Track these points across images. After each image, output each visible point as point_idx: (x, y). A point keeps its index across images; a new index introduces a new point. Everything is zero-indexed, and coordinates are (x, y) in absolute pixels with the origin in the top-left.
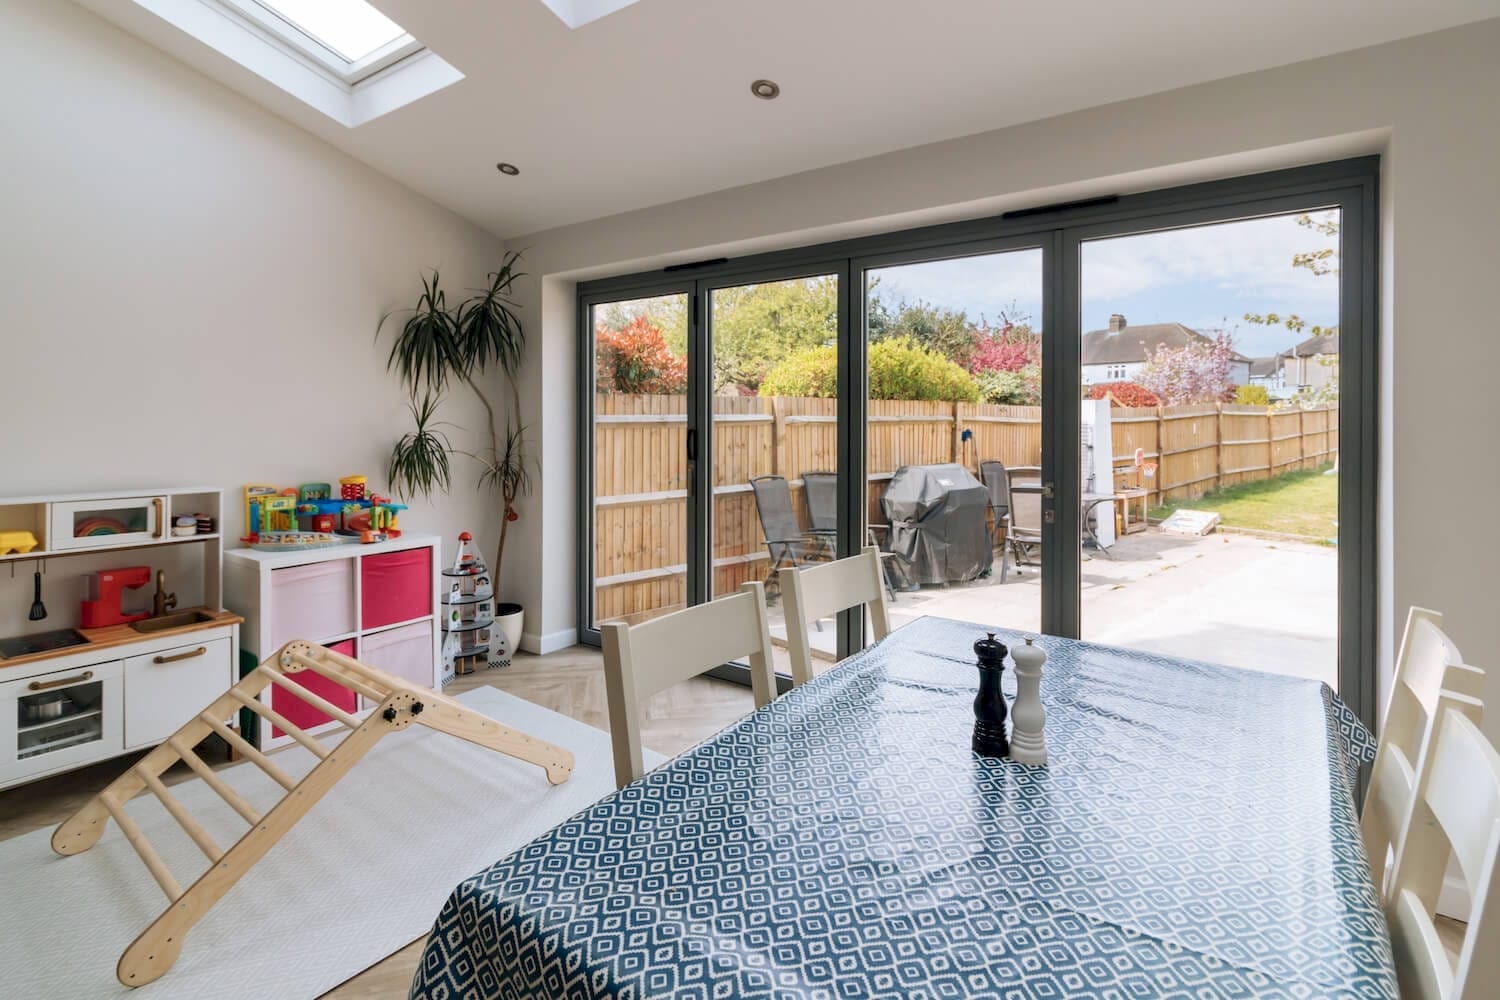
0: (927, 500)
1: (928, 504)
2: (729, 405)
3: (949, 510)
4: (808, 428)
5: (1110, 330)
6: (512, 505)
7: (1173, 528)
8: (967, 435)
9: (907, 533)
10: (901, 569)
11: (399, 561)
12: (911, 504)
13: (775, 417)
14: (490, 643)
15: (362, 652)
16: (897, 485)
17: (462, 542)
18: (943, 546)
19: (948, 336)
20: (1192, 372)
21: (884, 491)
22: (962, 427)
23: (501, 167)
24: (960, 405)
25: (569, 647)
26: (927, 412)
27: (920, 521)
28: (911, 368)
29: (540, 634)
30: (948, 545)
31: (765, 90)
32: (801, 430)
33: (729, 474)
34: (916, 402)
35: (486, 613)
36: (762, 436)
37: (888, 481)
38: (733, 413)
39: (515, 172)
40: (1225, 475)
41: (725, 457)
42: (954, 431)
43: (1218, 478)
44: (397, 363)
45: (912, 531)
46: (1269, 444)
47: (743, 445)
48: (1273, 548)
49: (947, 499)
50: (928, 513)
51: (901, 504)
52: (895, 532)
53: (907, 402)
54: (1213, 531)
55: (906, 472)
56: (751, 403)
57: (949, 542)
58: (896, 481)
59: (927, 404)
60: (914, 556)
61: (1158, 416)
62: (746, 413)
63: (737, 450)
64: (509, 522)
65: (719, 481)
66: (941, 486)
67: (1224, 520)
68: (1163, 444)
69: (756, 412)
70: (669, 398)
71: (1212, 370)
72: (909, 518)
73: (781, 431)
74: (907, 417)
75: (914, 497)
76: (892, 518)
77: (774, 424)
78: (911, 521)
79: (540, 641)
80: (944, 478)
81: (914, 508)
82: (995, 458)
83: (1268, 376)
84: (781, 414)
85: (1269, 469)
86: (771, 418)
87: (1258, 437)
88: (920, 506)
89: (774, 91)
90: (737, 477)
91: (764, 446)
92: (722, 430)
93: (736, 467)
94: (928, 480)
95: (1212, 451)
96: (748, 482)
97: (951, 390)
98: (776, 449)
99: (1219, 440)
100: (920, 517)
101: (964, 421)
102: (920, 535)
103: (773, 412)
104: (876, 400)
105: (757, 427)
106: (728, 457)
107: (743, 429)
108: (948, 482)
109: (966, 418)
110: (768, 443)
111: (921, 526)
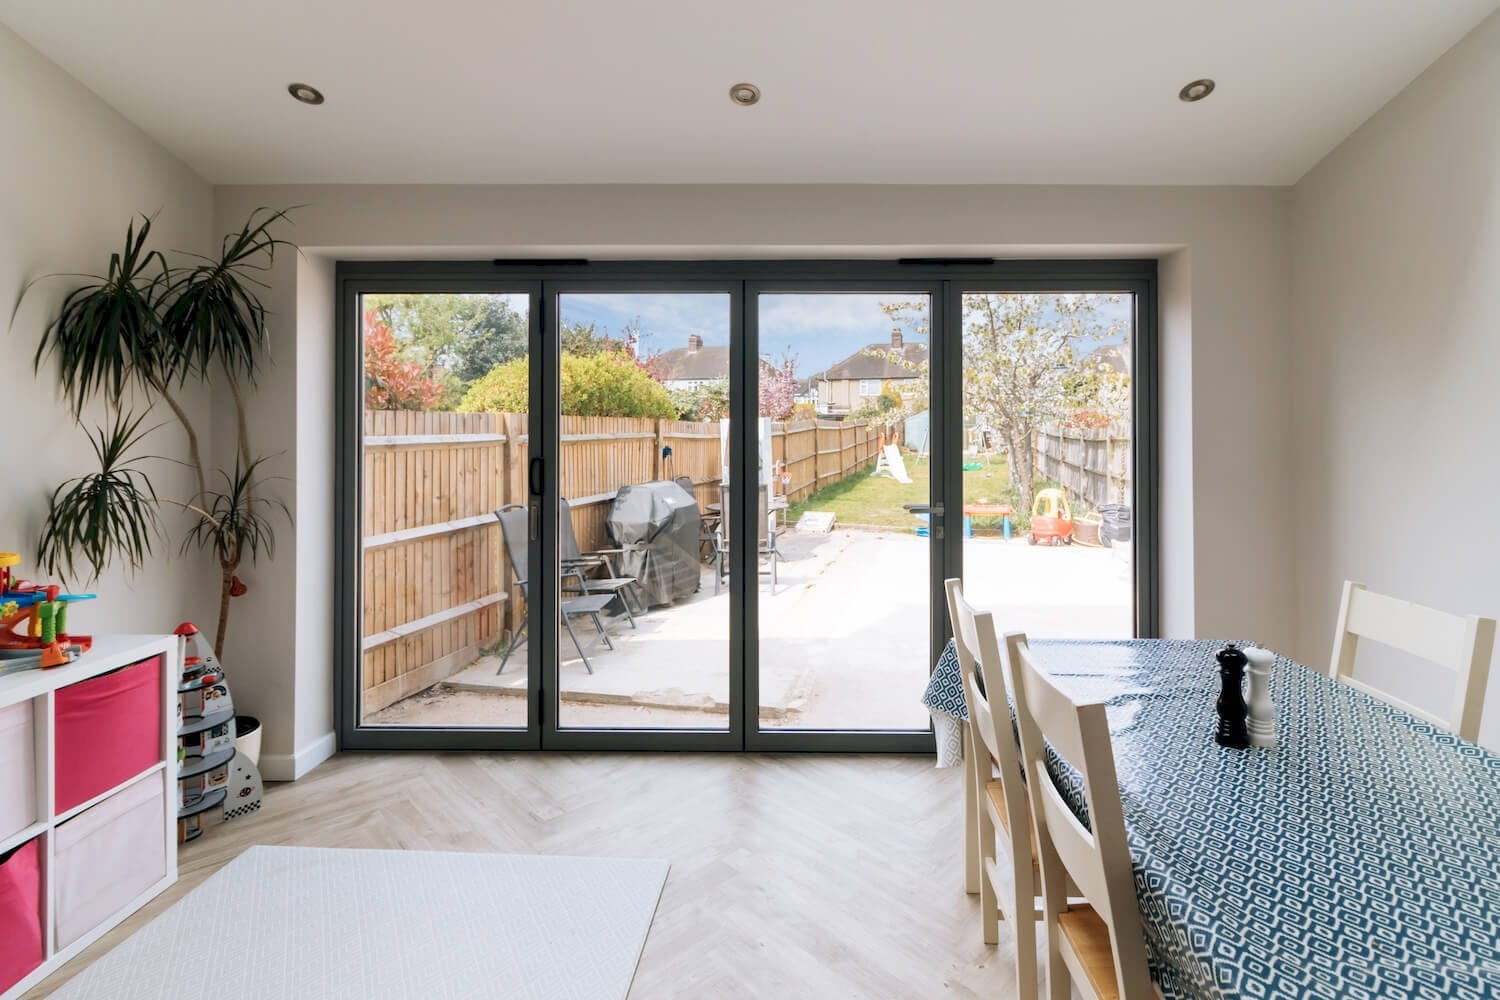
0: (657, 519)
1: (658, 524)
2: (460, 423)
3: (676, 528)
5: (690, 349)
6: (236, 573)
7: (805, 528)
8: (667, 452)
9: (638, 555)
10: (633, 594)
11: (117, 685)
12: (642, 526)
13: (508, 436)
14: (227, 783)
15: (56, 854)
16: (622, 506)
17: (184, 638)
18: (670, 565)
19: (577, 347)
20: (766, 391)
21: (608, 513)
22: (663, 444)
23: (294, 90)
24: (662, 422)
25: (328, 759)
26: (636, 429)
27: (650, 542)
28: (626, 384)
29: (291, 751)
30: (676, 564)
31: (746, 95)
33: (461, 506)
34: (627, 419)
35: (221, 739)
36: (494, 458)
37: (612, 501)
38: (464, 432)
39: (318, 98)
40: (820, 479)
41: (456, 486)
42: (656, 447)
43: (816, 482)
44: (51, 361)
45: (643, 553)
46: (841, 452)
47: (475, 470)
48: (881, 538)
49: (672, 518)
50: (659, 532)
51: (631, 526)
52: (626, 556)
53: (620, 420)
54: (833, 528)
55: (629, 492)
56: (482, 421)
57: (675, 562)
58: (621, 502)
59: (636, 421)
60: (645, 578)
61: (784, 430)
62: (478, 432)
63: (469, 477)
64: (232, 598)
65: (450, 514)
66: (668, 506)
67: (838, 519)
68: (787, 456)
69: (488, 431)
70: (395, 414)
71: (781, 389)
72: (641, 540)
73: (515, 452)
74: (621, 435)
75: (644, 518)
76: (622, 541)
77: (507, 445)
78: (642, 542)
79: (293, 762)
80: (668, 497)
81: (645, 529)
82: (685, 474)
83: (802, 395)
84: (515, 433)
85: (841, 474)
86: (504, 438)
87: (835, 448)
88: (651, 526)
89: (752, 99)
90: (469, 508)
91: (496, 471)
92: (453, 453)
93: (468, 497)
94: (655, 499)
95: (812, 460)
96: (480, 514)
97: (655, 407)
98: (509, 474)
99: (816, 450)
100: (651, 537)
101: (665, 438)
102: (651, 556)
103: (505, 431)
104: (575, 417)
105: (488, 448)
106: (460, 485)
107: (475, 451)
108: (669, 501)
109: (667, 435)
110: (500, 467)
111: (652, 546)
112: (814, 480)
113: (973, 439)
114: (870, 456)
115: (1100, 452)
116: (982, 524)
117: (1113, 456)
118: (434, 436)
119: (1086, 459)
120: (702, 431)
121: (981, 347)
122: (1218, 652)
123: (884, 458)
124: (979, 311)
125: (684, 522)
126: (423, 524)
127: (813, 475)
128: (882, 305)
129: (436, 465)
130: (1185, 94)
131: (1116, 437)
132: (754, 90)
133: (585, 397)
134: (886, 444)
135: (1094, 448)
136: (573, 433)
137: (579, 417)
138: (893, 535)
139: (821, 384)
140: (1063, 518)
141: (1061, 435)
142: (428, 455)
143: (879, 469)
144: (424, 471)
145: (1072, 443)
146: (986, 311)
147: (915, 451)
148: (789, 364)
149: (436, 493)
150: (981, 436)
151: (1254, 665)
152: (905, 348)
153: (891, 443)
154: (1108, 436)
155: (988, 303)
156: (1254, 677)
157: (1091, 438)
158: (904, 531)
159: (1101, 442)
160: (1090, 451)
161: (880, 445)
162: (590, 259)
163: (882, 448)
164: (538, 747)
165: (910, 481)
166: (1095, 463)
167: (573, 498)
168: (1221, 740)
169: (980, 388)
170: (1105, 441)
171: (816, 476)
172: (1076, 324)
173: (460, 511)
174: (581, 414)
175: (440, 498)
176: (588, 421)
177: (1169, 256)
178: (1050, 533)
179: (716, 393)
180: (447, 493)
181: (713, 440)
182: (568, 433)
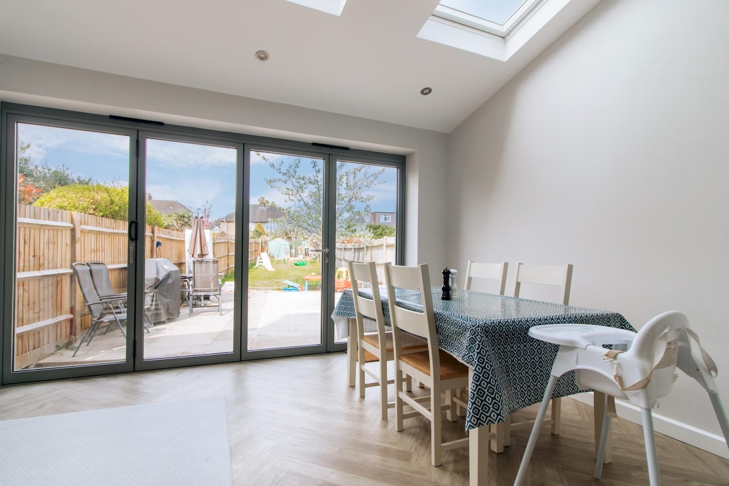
0: (160, 276)
1: (161, 279)
2: (47, 214)
3: (170, 281)
4: (89, 234)
8: (158, 244)
9: (149, 295)
10: (146, 315)
12: (152, 279)
13: (74, 225)
18: (166, 301)
24: (156, 227)
27: (156, 288)
30: (169, 300)
31: (263, 56)
32: (86, 234)
33: (46, 262)
36: (66, 237)
38: (49, 220)
41: (44, 250)
45: (152, 294)
47: (54, 242)
48: (266, 292)
49: (168, 276)
50: (161, 282)
56: (59, 214)
57: (169, 298)
60: (153, 307)
62: (57, 221)
63: (51, 246)
65: (40, 266)
66: (166, 269)
69: (62, 221)
72: (151, 287)
73: (78, 234)
75: (153, 275)
77: (73, 230)
80: (165, 265)
81: (154, 281)
84: (77, 224)
86: (72, 226)
88: (157, 279)
89: (265, 58)
90: (51, 265)
91: (67, 245)
92: (42, 231)
93: (51, 258)
94: (158, 265)
95: (227, 257)
96: (57, 268)
97: (153, 219)
98: (75, 247)
99: (228, 253)
100: (157, 285)
101: (157, 237)
102: (156, 297)
103: (72, 221)
104: (110, 219)
105: (62, 231)
106: (46, 251)
107: (55, 231)
108: (166, 267)
109: (158, 235)
110: (69, 242)
111: (157, 290)
112: (227, 268)
113: (301, 251)
114: (252, 258)
115: (361, 253)
116: (312, 285)
117: (367, 254)
118: (31, 219)
119: (354, 257)
120: (175, 236)
121: (313, 203)
122: (442, 271)
123: (261, 259)
124: (313, 185)
125: (174, 278)
126: (24, 271)
127: (227, 265)
128: (266, 179)
129: (32, 237)
130: (422, 92)
131: (368, 245)
132: (267, 54)
133: (117, 208)
134: (262, 252)
135: (358, 252)
136: (109, 228)
137: (112, 220)
138: (271, 291)
139: (222, 223)
140: (348, 280)
141: (343, 247)
142: (28, 230)
143: (258, 264)
144: (25, 240)
145: (348, 251)
146: (317, 186)
147: (273, 257)
148: (207, 211)
149: (32, 254)
150: (304, 250)
151: (452, 274)
152: (266, 207)
153: (264, 251)
154: (365, 245)
155: (318, 182)
156: (452, 278)
157: (357, 247)
158: (277, 289)
159: (361, 248)
160: (356, 253)
161: (259, 252)
162: (165, 123)
163: (260, 254)
164: (132, 370)
165: (274, 270)
166: (358, 258)
167: (109, 264)
168: (443, 299)
169: (313, 221)
170: (364, 248)
171: (228, 266)
172: (356, 193)
173: (46, 265)
174: (113, 218)
175: (34, 256)
176: (117, 222)
177: (411, 154)
178: (343, 287)
179: (182, 216)
180: (38, 254)
181: (181, 241)
182: (106, 228)
